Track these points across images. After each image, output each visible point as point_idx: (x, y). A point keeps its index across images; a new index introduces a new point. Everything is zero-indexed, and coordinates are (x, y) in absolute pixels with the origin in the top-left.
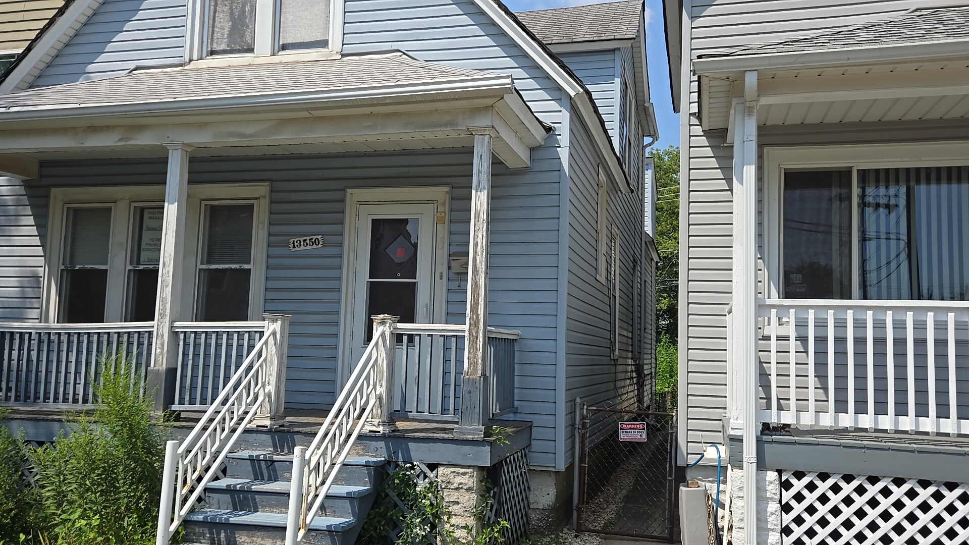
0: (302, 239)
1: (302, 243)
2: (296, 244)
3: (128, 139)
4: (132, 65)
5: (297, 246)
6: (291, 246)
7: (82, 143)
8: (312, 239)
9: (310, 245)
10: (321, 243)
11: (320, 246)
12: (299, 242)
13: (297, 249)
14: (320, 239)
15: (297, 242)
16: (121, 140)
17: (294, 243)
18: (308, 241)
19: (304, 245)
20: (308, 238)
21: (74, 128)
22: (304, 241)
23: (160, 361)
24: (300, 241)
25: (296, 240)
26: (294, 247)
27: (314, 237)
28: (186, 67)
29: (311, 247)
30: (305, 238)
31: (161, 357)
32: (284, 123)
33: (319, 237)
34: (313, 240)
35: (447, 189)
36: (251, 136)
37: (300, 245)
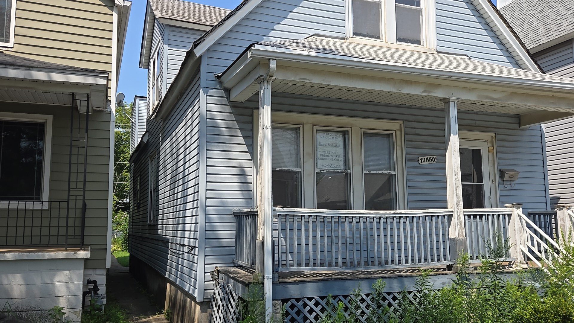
0: (425, 157)
1: (426, 160)
2: (422, 160)
3: (430, 92)
4: (312, 32)
5: (423, 161)
6: (420, 161)
7: (400, 90)
8: (431, 157)
9: (430, 161)
10: (435, 160)
11: (435, 162)
12: (424, 159)
13: (423, 163)
14: (435, 158)
15: (423, 159)
16: (424, 92)
17: (421, 160)
18: (429, 159)
19: (427, 161)
20: (429, 157)
21: (393, 79)
22: (427, 158)
23: (461, 233)
24: (425, 159)
25: (422, 158)
26: (422, 162)
27: (432, 157)
28: (347, 41)
29: (431, 163)
30: (427, 157)
31: (461, 231)
33: (434, 157)
34: (432, 159)
35: (493, 135)
36: (497, 99)
37: (425, 161)
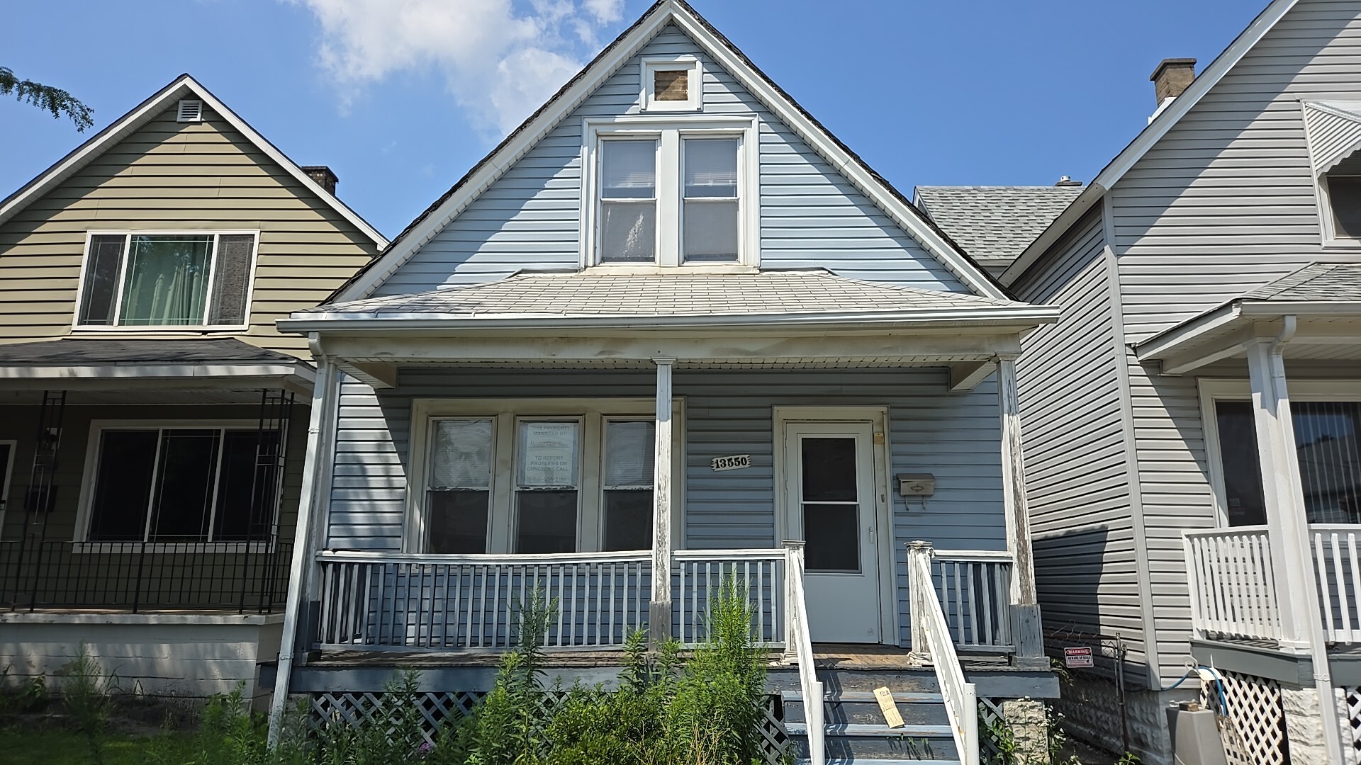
0: (726, 458)
1: (727, 463)
2: (720, 463)
3: (611, 352)
4: (518, 268)
5: (721, 465)
6: (715, 465)
7: (554, 355)
8: (738, 458)
9: (736, 464)
10: (748, 463)
11: (747, 466)
12: (723, 461)
13: (721, 469)
14: (747, 459)
15: (721, 461)
16: (601, 353)
17: (717, 462)
18: (733, 461)
19: (729, 465)
20: (733, 457)
21: (542, 338)
22: (730, 460)
24: (725, 461)
25: (719, 459)
26: (718, 467)
27: (741, 457)
28: (582, 274)
29: (737, 467)
30: (730, 457)
32: (791, 341)
33: (746, 456)
34: (740, 460)
35: (884, 409)
36: (755, 353)
37: (725, 465)
